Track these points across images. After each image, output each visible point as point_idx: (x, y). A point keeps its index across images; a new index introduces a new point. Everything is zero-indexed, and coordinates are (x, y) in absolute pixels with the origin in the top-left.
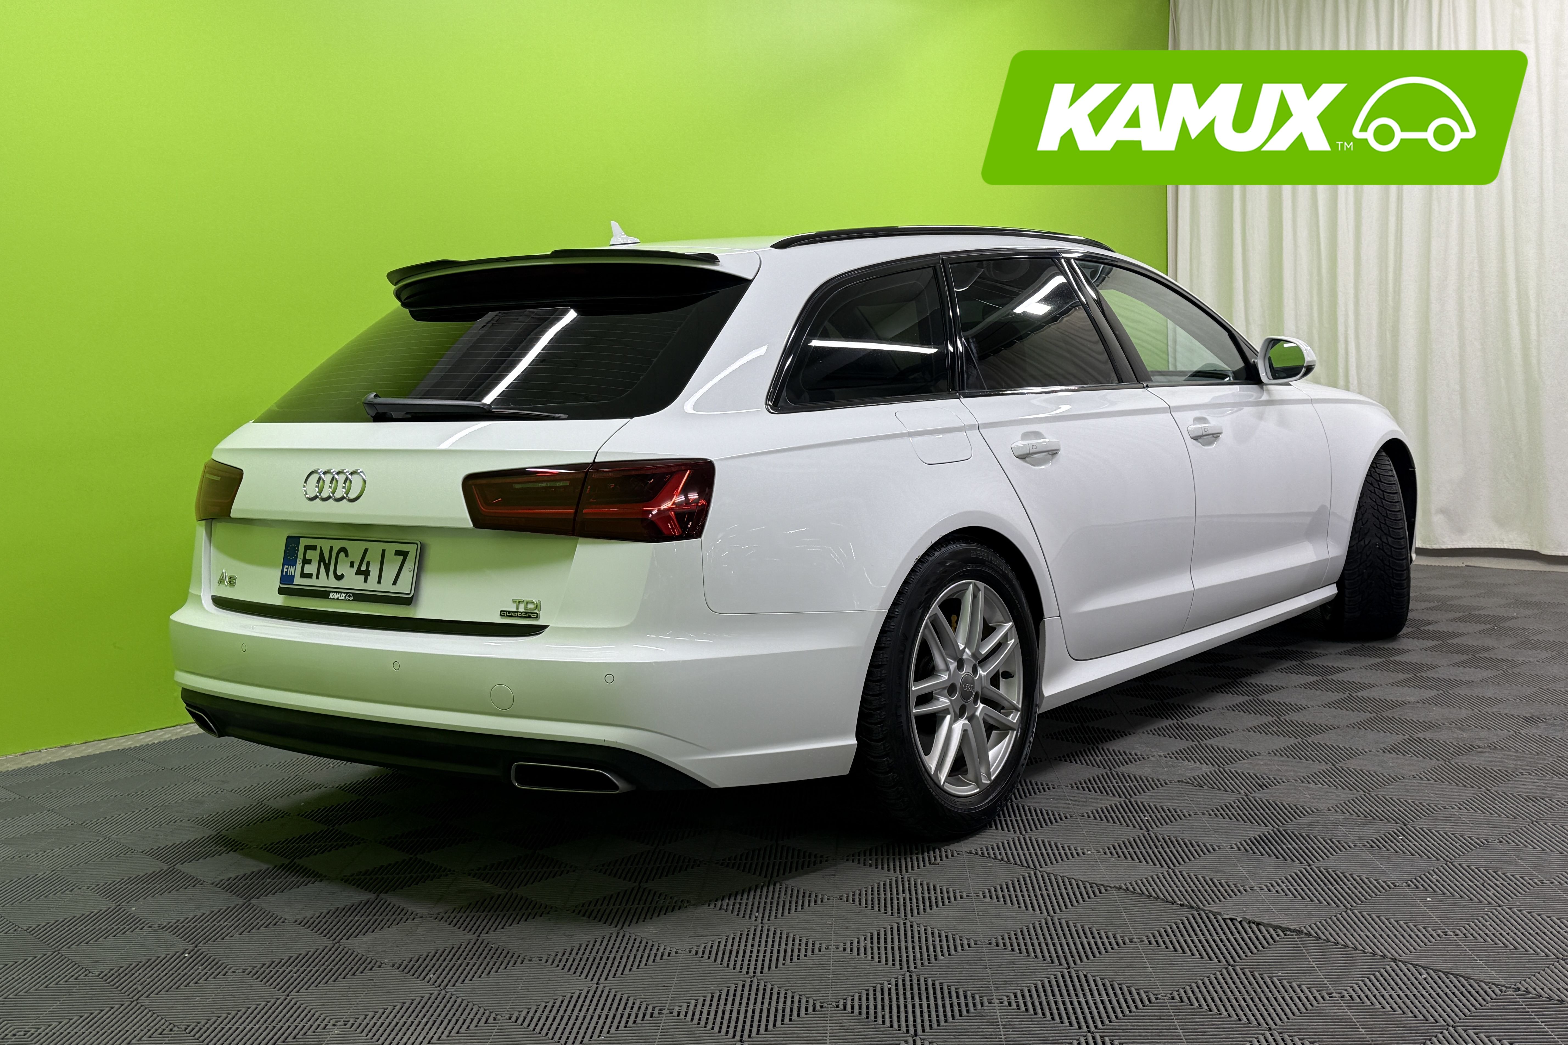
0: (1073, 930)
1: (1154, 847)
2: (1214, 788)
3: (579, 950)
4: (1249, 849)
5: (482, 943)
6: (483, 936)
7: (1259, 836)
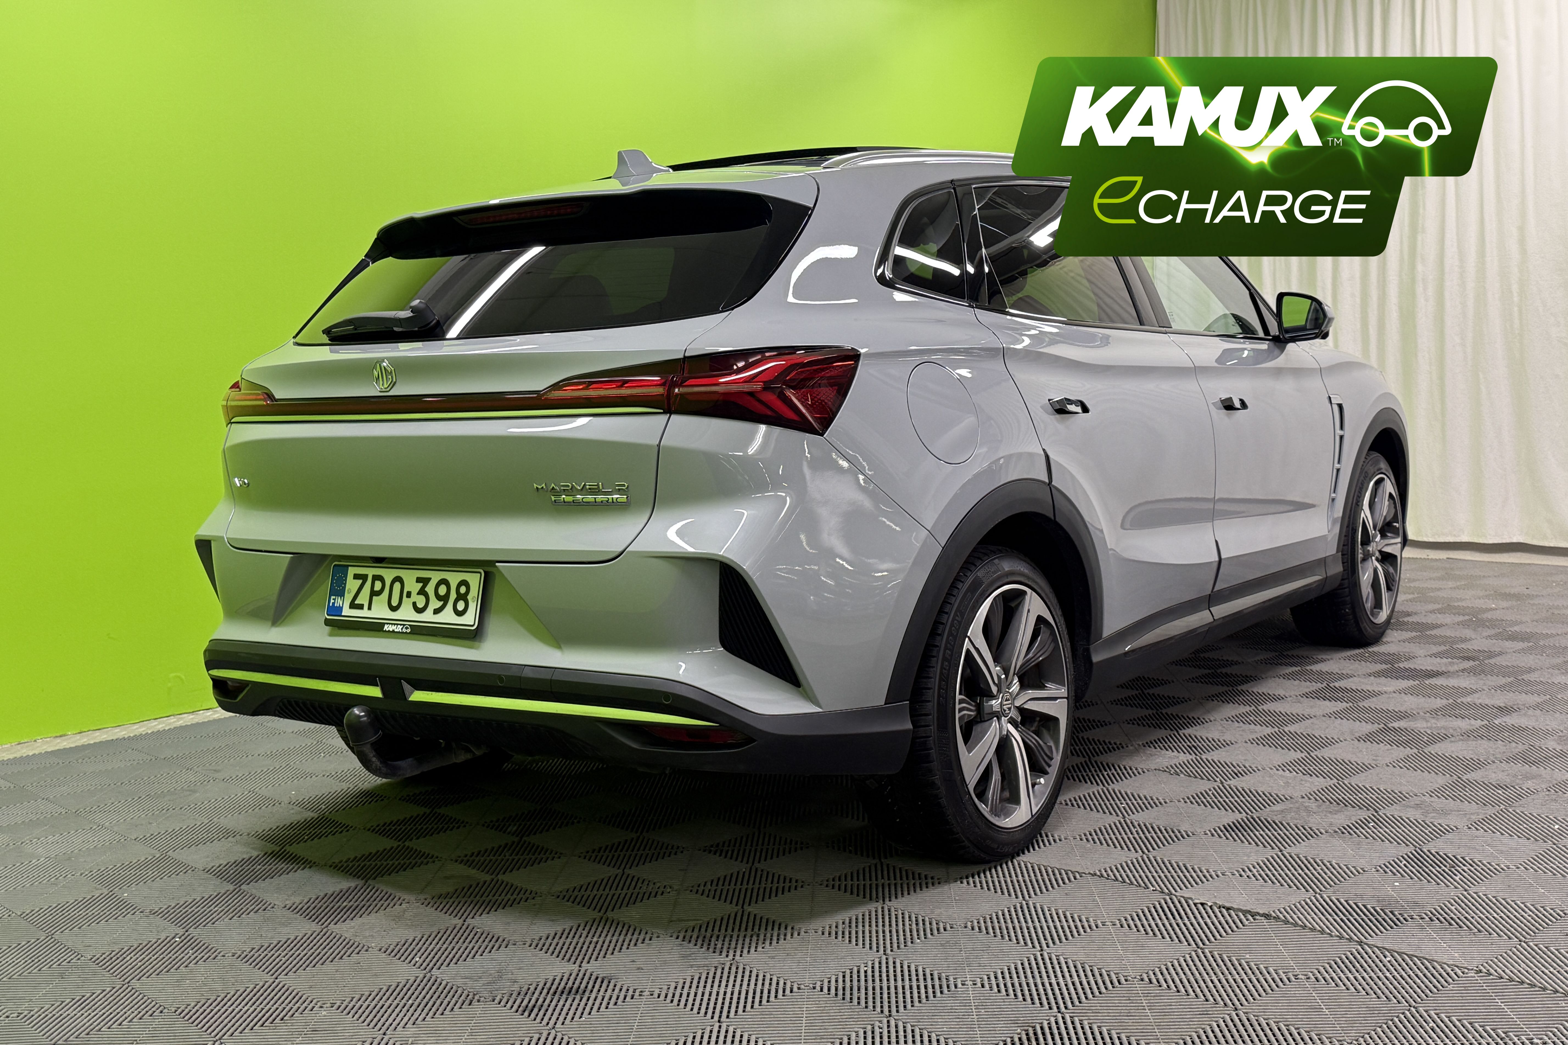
0: (1047, 913)
1: (1129, 833)
2: (1190, 776)
3: (562, 934)
4: (1222, 836)
5: (467, 928)
6: (469, 921)
7: (1233, 823)
